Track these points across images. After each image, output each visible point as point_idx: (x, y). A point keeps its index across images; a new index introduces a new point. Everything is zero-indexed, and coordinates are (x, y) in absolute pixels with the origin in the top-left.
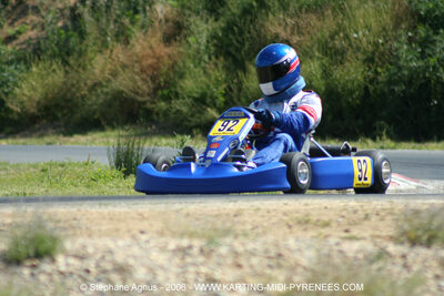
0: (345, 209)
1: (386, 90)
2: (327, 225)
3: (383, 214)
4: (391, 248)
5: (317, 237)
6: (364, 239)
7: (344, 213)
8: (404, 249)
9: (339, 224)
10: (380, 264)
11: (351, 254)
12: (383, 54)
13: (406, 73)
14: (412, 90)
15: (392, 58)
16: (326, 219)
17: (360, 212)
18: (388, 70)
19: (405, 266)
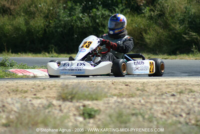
0: (34, 85)
1: (54, 30)
2: (26, 92)
3: (51, 87)
4: (55, 102)
5: (21, 98)
6: (43, 98)
7: (34, 87)
8: (60, 102)
9: (31, 92)
10: (50, 109)
11: (36, 105)
12: (52, 14)
13: (63, 23)
14: (65, 31)
15: (57, 16)
16: (26, 89)
17: (41, 86)
18: (55, 21)
19: (61, 110)
